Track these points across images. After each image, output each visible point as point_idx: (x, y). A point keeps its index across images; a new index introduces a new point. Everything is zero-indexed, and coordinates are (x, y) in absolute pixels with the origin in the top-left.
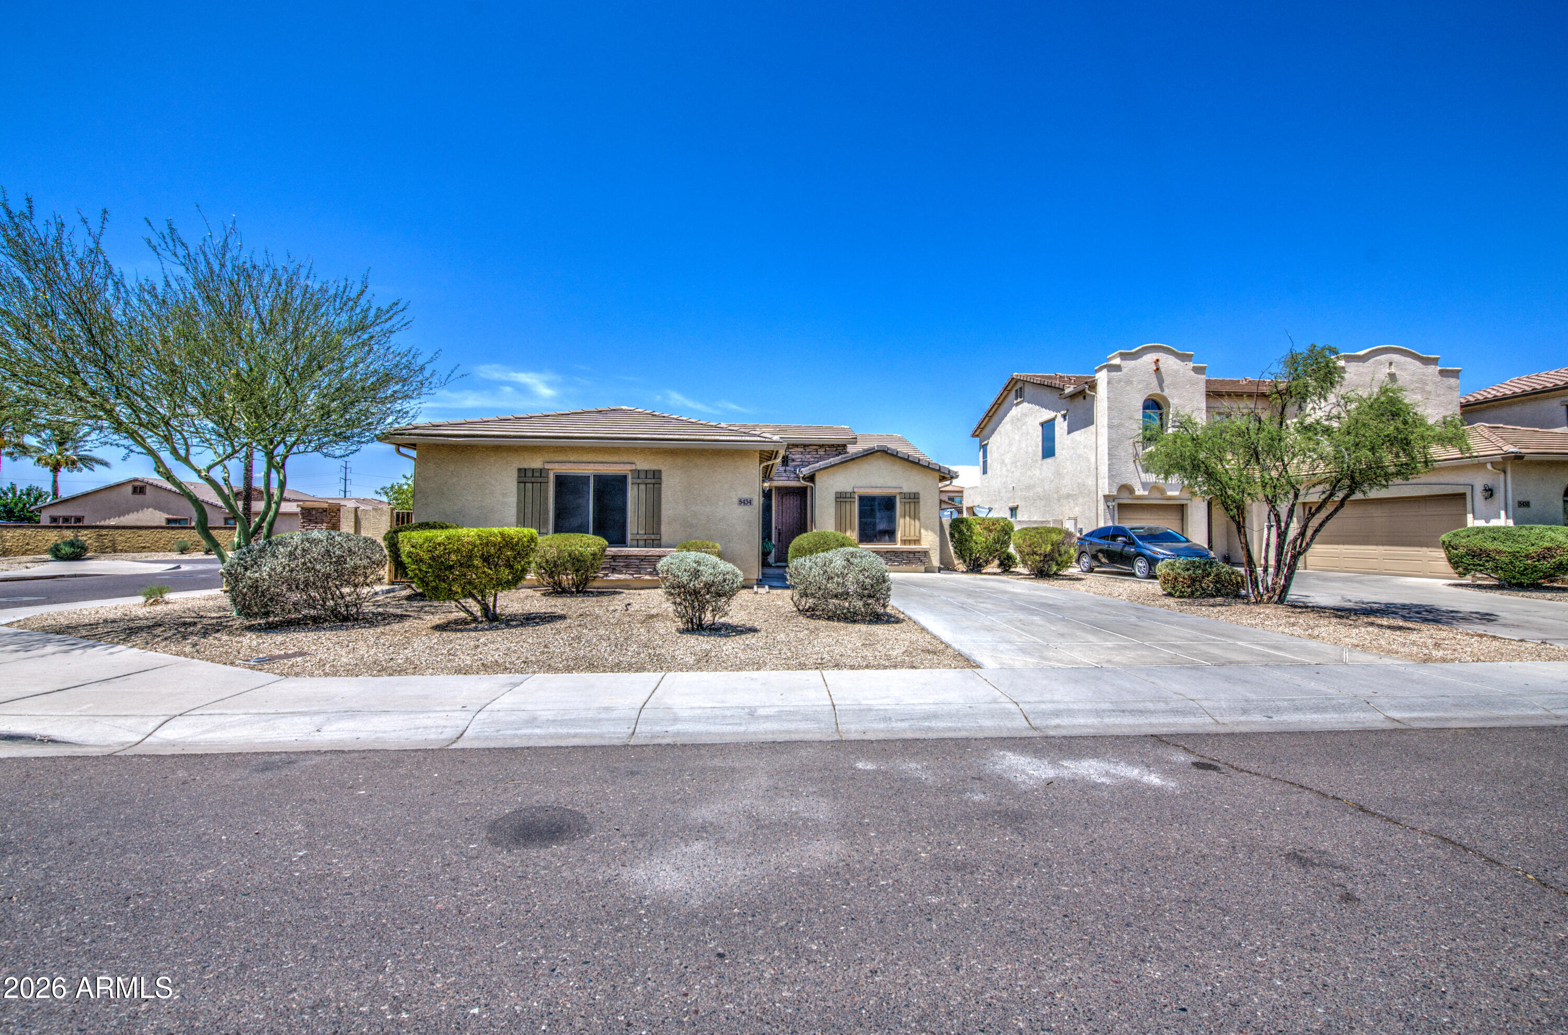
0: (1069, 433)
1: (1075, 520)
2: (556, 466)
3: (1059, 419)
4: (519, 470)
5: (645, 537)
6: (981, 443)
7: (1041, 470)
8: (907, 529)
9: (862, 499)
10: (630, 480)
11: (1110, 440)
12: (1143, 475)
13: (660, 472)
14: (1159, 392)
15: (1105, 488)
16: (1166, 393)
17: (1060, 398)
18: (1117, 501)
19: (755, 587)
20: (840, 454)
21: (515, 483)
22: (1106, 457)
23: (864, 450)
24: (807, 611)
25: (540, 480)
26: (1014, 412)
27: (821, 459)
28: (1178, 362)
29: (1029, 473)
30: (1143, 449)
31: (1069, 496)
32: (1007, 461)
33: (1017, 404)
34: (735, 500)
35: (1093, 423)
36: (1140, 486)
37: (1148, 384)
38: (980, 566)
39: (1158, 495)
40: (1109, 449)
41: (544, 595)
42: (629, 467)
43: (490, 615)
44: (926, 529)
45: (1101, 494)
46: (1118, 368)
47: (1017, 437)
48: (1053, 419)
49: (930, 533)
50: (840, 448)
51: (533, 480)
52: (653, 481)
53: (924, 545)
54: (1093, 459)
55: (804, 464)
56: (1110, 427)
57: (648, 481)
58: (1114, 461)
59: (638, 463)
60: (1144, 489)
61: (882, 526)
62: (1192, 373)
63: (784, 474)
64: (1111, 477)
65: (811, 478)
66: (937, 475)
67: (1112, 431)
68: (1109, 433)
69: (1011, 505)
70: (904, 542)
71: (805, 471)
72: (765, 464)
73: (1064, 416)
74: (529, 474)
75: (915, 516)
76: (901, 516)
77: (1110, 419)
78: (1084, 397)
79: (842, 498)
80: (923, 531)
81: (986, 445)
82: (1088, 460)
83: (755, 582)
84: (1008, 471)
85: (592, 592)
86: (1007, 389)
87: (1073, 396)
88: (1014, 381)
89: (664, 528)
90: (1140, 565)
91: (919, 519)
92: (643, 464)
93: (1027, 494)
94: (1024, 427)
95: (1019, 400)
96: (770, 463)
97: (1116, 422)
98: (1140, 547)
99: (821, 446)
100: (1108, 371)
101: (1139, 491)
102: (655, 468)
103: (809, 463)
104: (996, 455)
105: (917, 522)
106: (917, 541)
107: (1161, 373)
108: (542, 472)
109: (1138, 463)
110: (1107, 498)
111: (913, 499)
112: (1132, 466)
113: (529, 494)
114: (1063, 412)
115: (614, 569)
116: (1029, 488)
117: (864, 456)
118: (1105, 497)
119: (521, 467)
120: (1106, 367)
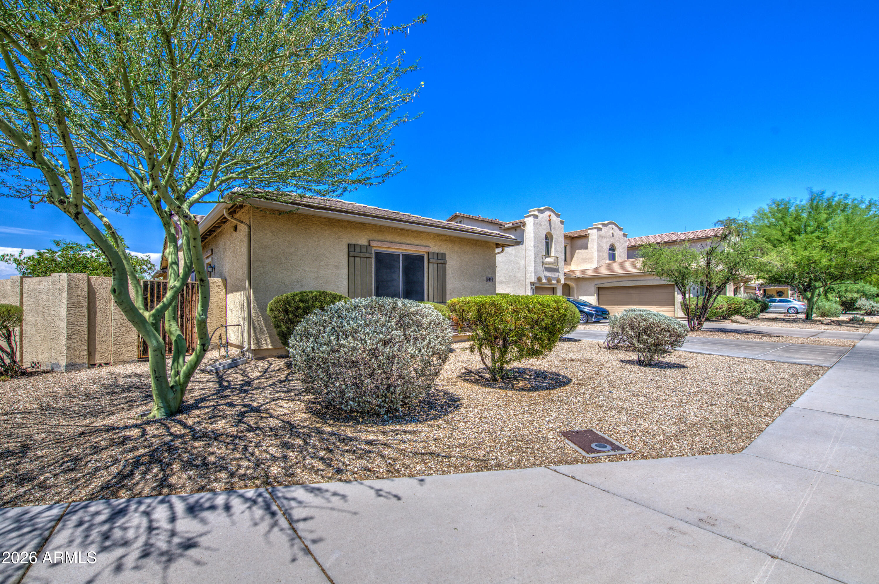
2: (377, 244)
4: (349, 245)
10: (426, 260)
11: (535, 254)
12: (545, 272)
13: (445, 254)
14: (550, 231)
15: (532, 278)
16: (552, 232)
17: (499, 229)
18: (535, 285)
21: (346, 256)
22: (532, 262)
25: (365, 255)
28: (556, 217)
30: (545, 259)
34: (485, 278)
35: (522, 244)
37: (547, 227)
39: (548, 283)
40: (534, 258)
42: (427, 250)
45: (528, 281)
46: (536, 216)
51: (362, 255)
52: (441, 262)
54: (522, 263)
56: (535, 247)
57: (438, 261)
58: (536, 264)
59: (432, 247)
60: (545, 279)
62: (560, 224)
64: (534, 273)
68: (534, 250)
74: (358, 249)
77: (534, 243)
78: (516, 230)
82: (518, 263)
87: (509, 229)
89: (448, 298)
97: (536, 244)
100: (532, 217)
101: (543, 281)
102: (442, 251)
107: (550, 222)
108: (367, 249)
109: (543, 265)
112: (541, 267)
113: (358, 267)
118: (531, 283)
119: (350, 242)
120: (532, 215)
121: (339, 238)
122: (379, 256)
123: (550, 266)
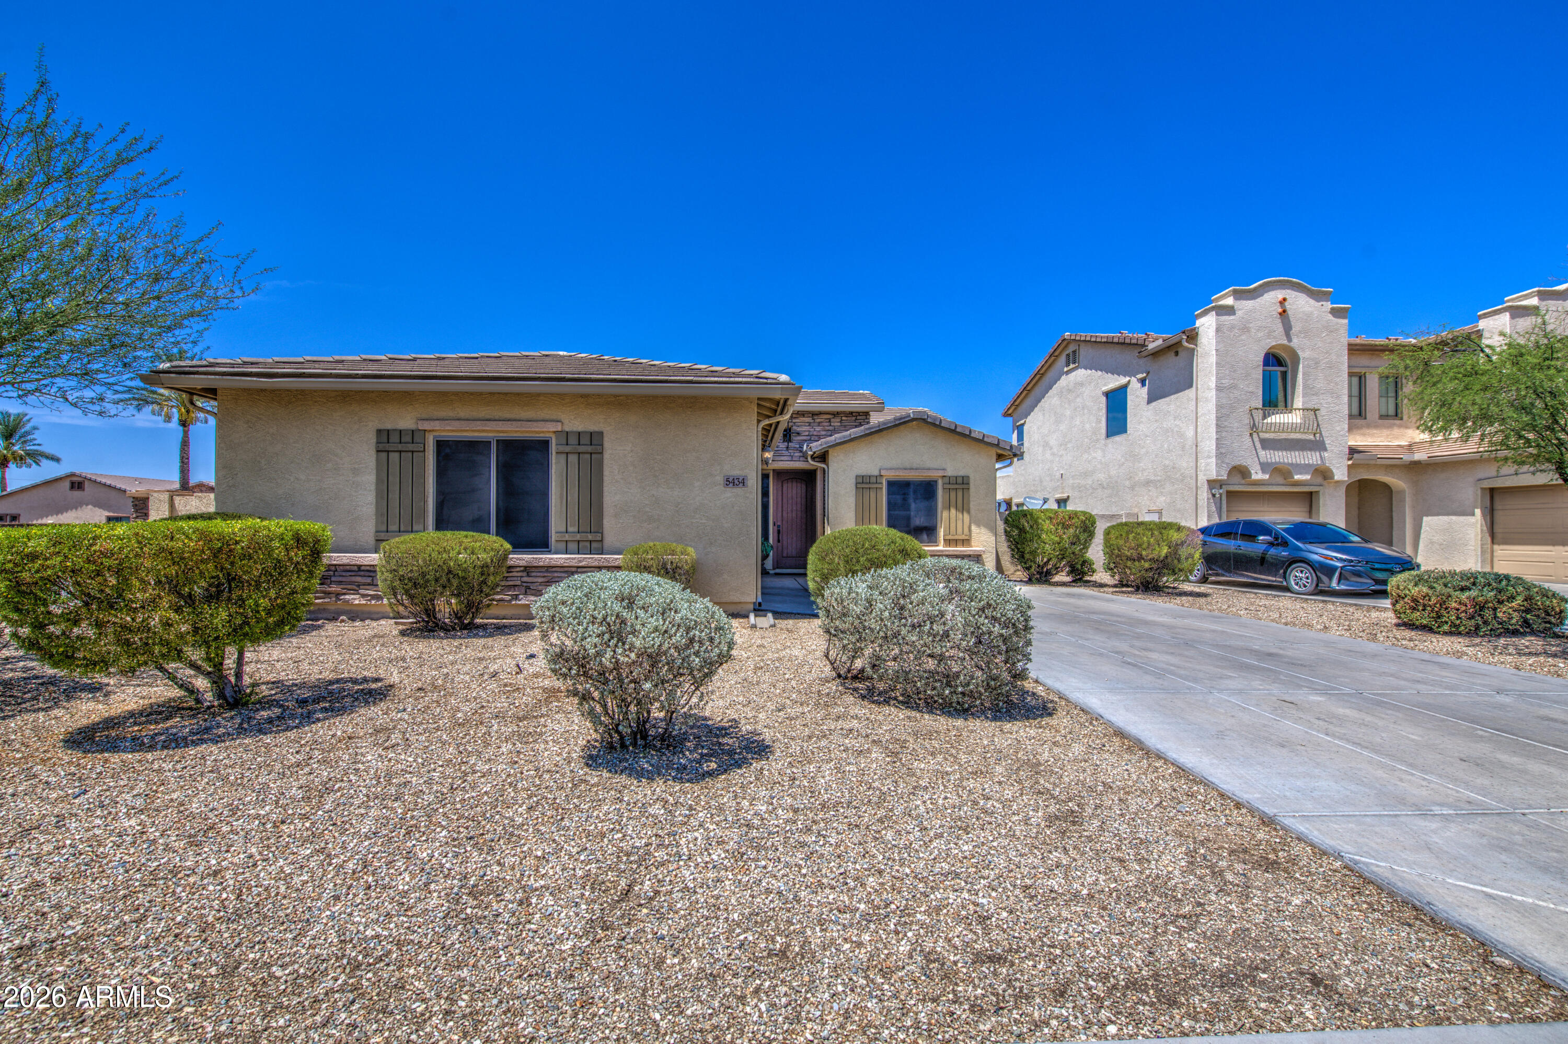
0: (1149, 401)
1: (1160, 512)
2: (436, 425)
3: (1135, 384)
4: (379, 432)
5: (578, 537)
6: (1014, 422)
7: (1103, 451)
8: (953, 525)
9: (891, 484)
10: (553, 448)
11: (1219, 407)
12: (1262, 453)
13: (601, 434)
14: (1285, 342)
15: (1210, 468)
16: (1295, 343)
17: (1139, 357)
18: (1225, 488)
19: (752, 616)
20: (861, 425)
21: (373, 452)
22: (1213, 429)
23: (895, 419)
24: (855, 678)
25: (411, 447)
26: (1064, 381)
27: (835, 431)
28: (1312, 302)
29: (1085, 456)
30: (1265, 417)
31: (1148, 483)
32: (1053, 442)
33: (1068, 373)
34: (720, 479)
35: (1191, 386)
36: (1258, 467)
37: (1270, 332)
38: (1048, 573)
39: (1280, 480)
40: (1218, 419)
41: (403, 633)
42: (552, 427)
43: (228, 692)
44: (978, 525)
45: (1202, 478)
46: (1230, 310)
47: (1068, 413)
48: (1124, 387)
49: (983, 530)
50: (860, 417)
51: (400, 447)
52: (589, 449)
53: (975, 547)
54: (1190, 433)
55: (811, 438)
56: (1219, 389)
57: (581, 449)
58: (1224, 434)
59: (566, 421)
60: (1264, 471)
61: (918, 521)
62: (1330, 317)
63: (786, 453)
64: (1220, 455)
65: (823, 457)
66: (993, 452)
67: (1222, 395)
68: (1218, 397)
69: (1058, 496)
70: (948, 542)
71: (817, 446)
72: (767, 422)
73: (1143, 382)
74: (394, 438)
75: (964, 508)
76: (944, 508)
77: (1218, 379)
78: (1177, 353)
79: (864, 484)
80: (973, 528)
81: (1023, 425)
82: (1181, 435)
83: (752, 607)
84: (1053, 454)
85: (484, 627)
86: (1054, 356)
87: (1156, 354)
88: (1065, 343)
89: (608, 523)
90: (1299, 576)
91: (969, 512)
92: (576, 422)
93: (1083, 482)
94: (1078, 400)
95: (1072, 366)
96: (773, 421)
97: (1226, 382)
98: (1300, 549)
99: (836, 414)
100: (1217, 315)
101: (1257, 475)
102: (593, 428)
103: (819, 438)
104: (1036, 437)
105: (966, 515)
106: (966, 542)
107: (1288, 318)
108: (415, 435)
109: (1255, 435)
110: (1212, 483)
111: (961, 484)
112: (1247, 440)
113: (395, 469)
114: (1140, 376)
115: (528, 588)
116: (1085, 474)
117: (896, 426)
118: (1210, 482)
119: (382, 427)
120: (1213, 308)
121: (360, 421)
122: (445, 449)
123: (1283, 436)
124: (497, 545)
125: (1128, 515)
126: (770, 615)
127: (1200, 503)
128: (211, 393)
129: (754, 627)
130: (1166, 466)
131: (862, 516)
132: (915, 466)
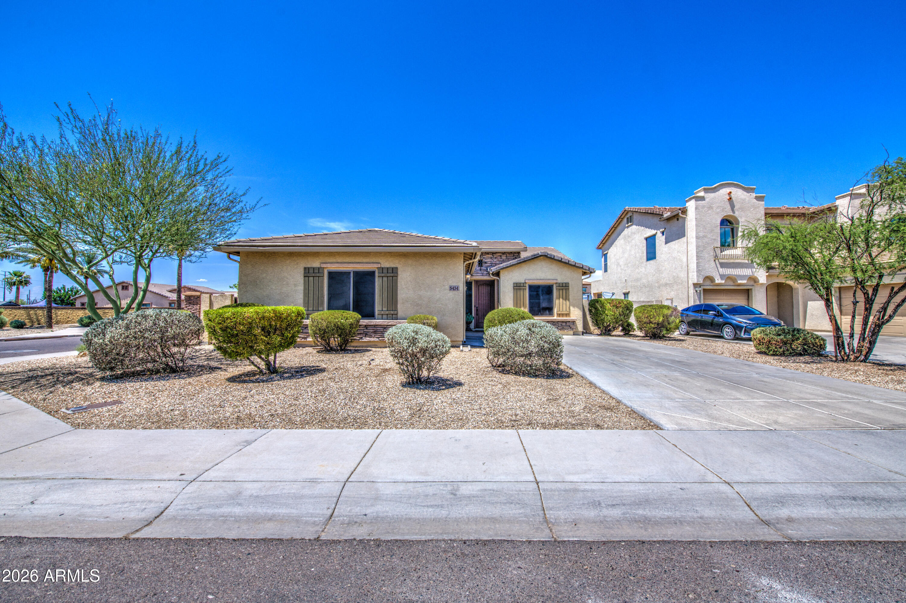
0: (666, 243)
1: (672, 300)
2: (329, 265)
3: (659, 234)
4: (305, 268)
5: (387, 312)
6: (603, 252)
7: (645, 268)
8: (561, 307)
9: (531, 287)
10: (377, 274)
11: (698, 247)
12: (721, 270)
13: (397, 268)
14: (732, 214)
15: (694, 278)
16: (737, 214)
17: (660, 221)
18: (702, 288)
19: (461, 347)
20: (516, 258)
21: (302, 277)
22: (695, 258)
23: (532, 256)
24: (499, 366)
25: (318, 275)
26: (626, 232)
27: (503, 261)
28: (745, 193)
29: (637, 270)
30: (721, 252)
31: (666, 284)
32: (621, 263)
33: (628, 227)
34: (447, 287)
35: (684, 236)
36: (719, 277)
37: (723, 209)
38: (610, 330)
39: (731, 283)
40: (697, 253)
41: (318, 352)
42: (376, 266)
43: (271, 368)
44: (574, 307)
45: (691, 283)
46: (702, 198)
47: (628, 248)
48: (654, 236)
49: (576, 309)
50: (517, 254)
51: (313, 275)
52: (392, 275)
53: (572, 317)
54: (685, 260)
55: (492, 265)
56: (697, 238)
57: (389, 275)
58: (700, 260)
59: (382, 263)
60: (722, 279)
61: (544, 305)
62: (755, 201)
63: (480, 272)
64: (698, 271)
65: (498, 274)
66: (581, 271)
67: (699, 240)
68: (696, 242)
69: (624, 291)
70: (559, 315)
71: (494, 269)
72: (468, 262)
73: (663, 233)
74: (311, 271)
75: (566, 298)
76: (557, 298)
77: (697, 233)
78: (678, 219)
79: (518, 287)
80: (571, 308)
81: (607, 253)
82: (681, 260)
83: (461, 343)
84: (622, 269)
85: (350, 350)
86: (620, 219)
87: (669, 219)
88: (626, 212)
89: (399, 306)
90: (727, 331)
91: (569, 300)
92: (386, 263)
93: (636, 284)
94: (633, 241)
95: (630, 224)
96: (471, 261)
97: (701, 234)
98: (727, 318)
99: (504, 253)
100: (696, 201)
101: (718, 281)
102: (393, 265)
103: (496, 264)
104: (613, 260)
105: (567, 302)
106: (568, 315)
107: (733, 201)
108: (320, 270)
109: (717, 261)
110: (695, 285)
111: (565, 287)
112: (713, 264)
113: (311, 284)
114: (661, 230)
115: (366, 334)
116: (637, 280)
117: (532, 259)
119: (306, 266)
120: (693, 198)
121: (297, 264)
122: (332, 275)
123: (732, 261)
124: (356, 316)
125: (657, 301)
126: (469, 346)
127: (690, 295)
128: (238, 253)
129: (462, 351)
130: (674, 276)
131: (517, 303)
132: (542, 278)
